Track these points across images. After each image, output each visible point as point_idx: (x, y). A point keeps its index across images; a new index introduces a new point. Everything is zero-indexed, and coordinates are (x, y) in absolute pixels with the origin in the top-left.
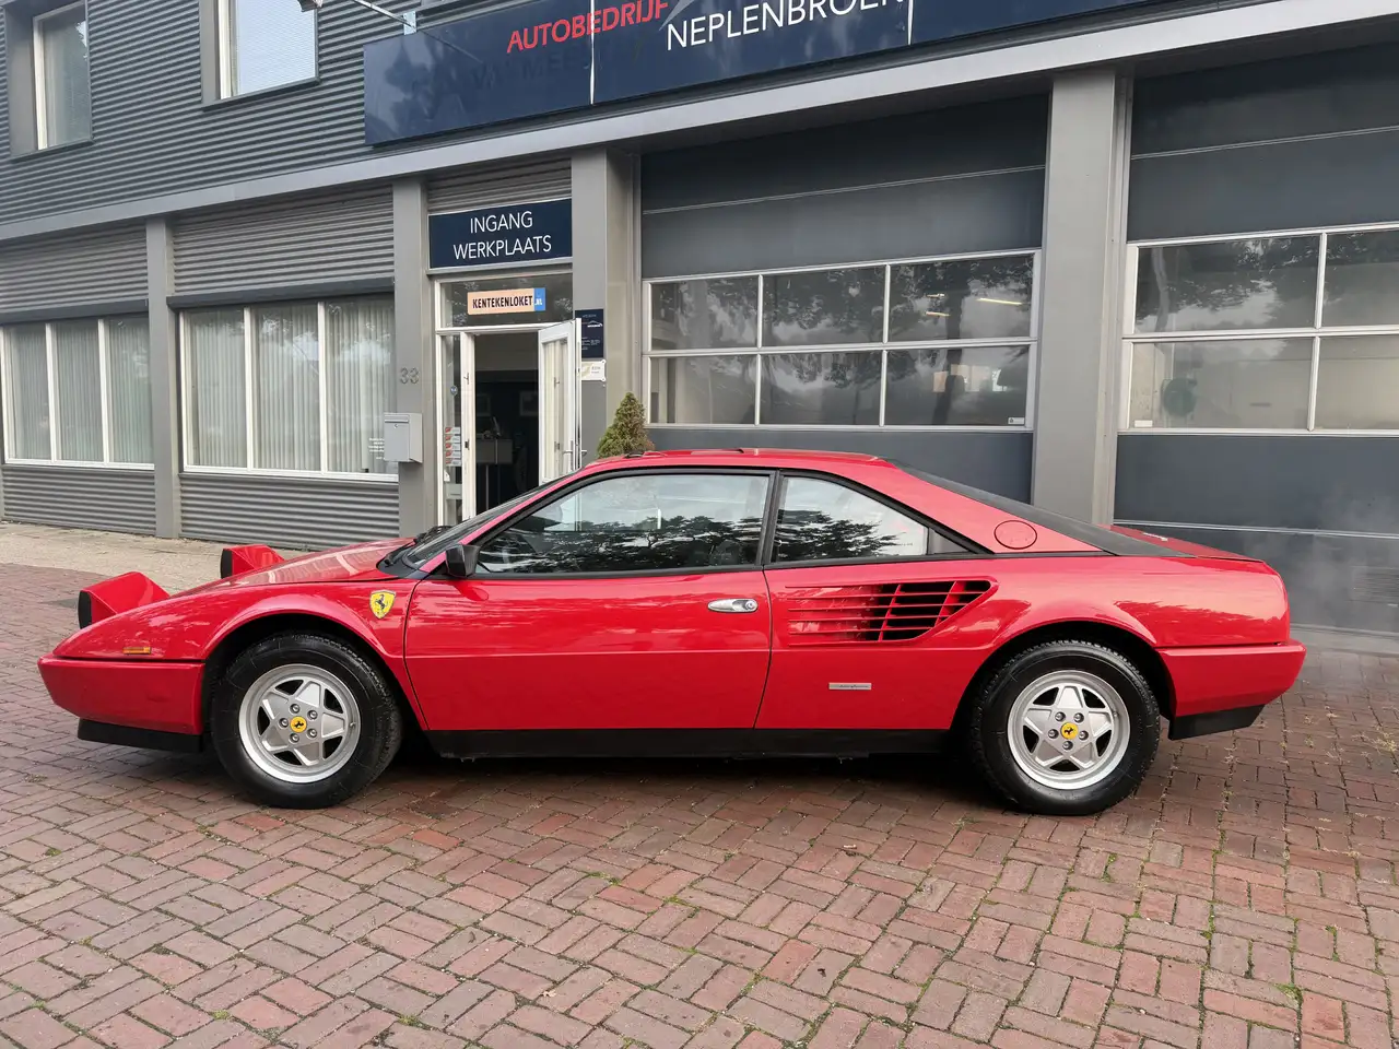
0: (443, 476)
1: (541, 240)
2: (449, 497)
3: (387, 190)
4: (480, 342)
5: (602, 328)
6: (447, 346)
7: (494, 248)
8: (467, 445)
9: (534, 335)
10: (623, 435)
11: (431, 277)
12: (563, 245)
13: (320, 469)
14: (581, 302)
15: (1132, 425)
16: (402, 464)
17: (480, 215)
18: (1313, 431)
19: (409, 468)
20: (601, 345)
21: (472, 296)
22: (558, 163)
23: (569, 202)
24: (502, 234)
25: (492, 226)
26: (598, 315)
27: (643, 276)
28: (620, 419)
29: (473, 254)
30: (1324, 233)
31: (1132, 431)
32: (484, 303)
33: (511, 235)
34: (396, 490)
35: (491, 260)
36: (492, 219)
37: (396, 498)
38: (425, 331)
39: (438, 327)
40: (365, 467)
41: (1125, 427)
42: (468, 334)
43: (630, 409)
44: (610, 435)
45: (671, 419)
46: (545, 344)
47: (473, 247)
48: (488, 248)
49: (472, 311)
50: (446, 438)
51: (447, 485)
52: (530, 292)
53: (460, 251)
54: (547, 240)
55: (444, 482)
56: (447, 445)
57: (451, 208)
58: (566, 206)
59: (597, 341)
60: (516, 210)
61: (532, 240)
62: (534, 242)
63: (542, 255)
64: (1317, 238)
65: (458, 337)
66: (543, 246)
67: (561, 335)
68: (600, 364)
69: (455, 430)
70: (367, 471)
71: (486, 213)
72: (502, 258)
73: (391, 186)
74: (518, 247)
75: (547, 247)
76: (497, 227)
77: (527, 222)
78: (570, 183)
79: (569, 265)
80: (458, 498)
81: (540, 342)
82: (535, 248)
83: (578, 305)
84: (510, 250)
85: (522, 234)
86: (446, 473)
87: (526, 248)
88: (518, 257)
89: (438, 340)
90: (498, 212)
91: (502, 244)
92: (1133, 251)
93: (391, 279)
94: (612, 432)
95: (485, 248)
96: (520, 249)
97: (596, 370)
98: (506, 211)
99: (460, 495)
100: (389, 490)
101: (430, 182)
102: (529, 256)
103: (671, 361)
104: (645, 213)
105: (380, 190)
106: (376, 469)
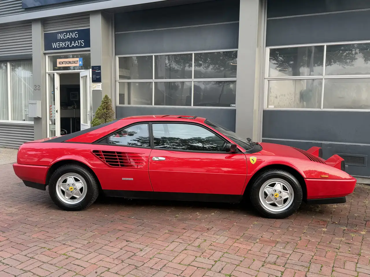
0: (49, 122)
1: (81, 42)
2: (51, 130)
3: (30, 24)
4: (61, 76)
5: (100, 72)
6: (51, 77)
7: (65, 44)
8: (57, 111)
9: (78, 74)
10: (104, 109)
11: (45, 54)
12: (88, 44)
13: (8, 120)
14: (94, 63)
15: (268, 107)
16: (35, 118)
17: (61, 33)
18: (322, 109)
19: (37, 119)
20: (100, 78)
21: (59, 60)
22: (85, 16)
23: (89, 30)
24: (68, 40)
25: (65, 37)
26: (99, 68)
27: (116, 54)
28: (103, 104)
29: (58, 46)
30: (325, 45)
31: (268, 109)
32: (62, 63)
33: (71, 40)
34: (33, 127)
35: (64, 48)
36: (65, 35)
37: (33, 130)
38: (43, 72)
39: (47, 71)
40: (24, 119)
41: (265, 108)
42: (57, 73)
43: (106, 100)
44: (99, 109)
45: (129, 103)
46: (82, 77)
47: (58, 44)
48: (64, 44)
49: (58, 65)
50: (50, 109)
51: (50, 125)
52: (78, 59)
53: (54, 45)
54: (82, 42)
55: (50, 124)
56: (50, 112)
57: (52, 30)
58: (88, 30)
59: (99, 77)
60: (72, 32)
61: (78, 41)
62: (78, 42)
63: (81, 47)
64: (323, 46)
65: (54, 75)
66: (81, 44)
67: (85, 75)
68: (100, 84)
69: (53, 106)
70: (24, 120)
71: (63, 32)
72: (68, 48)
73: (31, 23)
74: (73, 44)
75: (83, 44)
76: (66, 37)
77: (76, 36)
78: (89, 23)
79: (89, 51)
80: (54, 130)
81: (80, 76)
82: (79, 44)
83: (92, 64)
84: (71, 45)
85: (74, 40)
86: (50, 121)
87: (76, 44)
88: (73, 47)
89: (47, 75)
90: (67, 32)
91: (68, 43)
92: (268, 50)
93: (31, 55)
94: (100, 108)
95: (62, 44)
96: (74, 45)
97: (98, 86)
98: (69, 32)
99: (55, 129)
100: (31, 127)
101: (44, 21)
102: (77, 47)
103: (129, 84)
104: (116, 33)
105: (28, 24)
106: (27, 120)
